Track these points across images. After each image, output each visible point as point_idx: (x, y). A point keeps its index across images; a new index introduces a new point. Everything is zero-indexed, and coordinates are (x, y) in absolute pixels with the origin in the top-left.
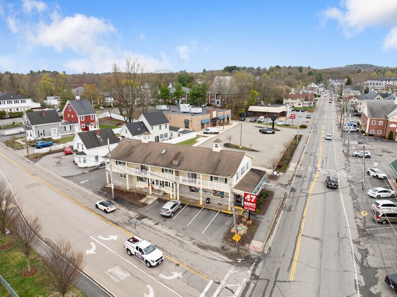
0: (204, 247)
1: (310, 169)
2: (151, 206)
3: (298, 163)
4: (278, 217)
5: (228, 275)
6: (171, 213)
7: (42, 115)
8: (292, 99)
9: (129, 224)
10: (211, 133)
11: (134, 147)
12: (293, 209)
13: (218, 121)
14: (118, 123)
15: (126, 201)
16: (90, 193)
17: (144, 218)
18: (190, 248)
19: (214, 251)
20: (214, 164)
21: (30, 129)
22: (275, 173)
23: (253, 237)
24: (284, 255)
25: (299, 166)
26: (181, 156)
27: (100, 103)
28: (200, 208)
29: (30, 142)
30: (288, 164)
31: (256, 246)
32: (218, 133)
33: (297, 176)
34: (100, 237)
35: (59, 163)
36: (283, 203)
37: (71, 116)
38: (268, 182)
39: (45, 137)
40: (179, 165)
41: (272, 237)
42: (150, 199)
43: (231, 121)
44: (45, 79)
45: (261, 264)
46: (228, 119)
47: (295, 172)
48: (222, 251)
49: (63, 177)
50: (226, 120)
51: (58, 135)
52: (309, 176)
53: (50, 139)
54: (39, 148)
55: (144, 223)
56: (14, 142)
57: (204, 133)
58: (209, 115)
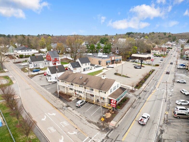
0: (90, 122)
1: (152, 88)
2: (73, 101)
3: (147, 85)
4: (128, 110)
5: (96, 135)
6: (80, 105)
7: (36, 58)
8: (156, 50)
9: (62, 109)
10: (110, 67)
11: (69, 75)
12: (136, 107)
13: (115, 61)
14: (69, 61)
15: (64, 98)
16: (50, 94)
17: (68, 107)
18: (84, 122)
19: (94, 124)
20: (101, 84)
21: (31, 63)
22: (134, 89)
23: (113, 119)
24: (124, 129)
25: (147, 86)
26: (88, 80)
27: (64, 51)
28: (93, 104)
29: (31, 69)
30: (142, 85)
31: (113, 123)
32: (113, 67)
33: (144, 91)
34: (49, 114)
35: (41, 79)
36: (132, 104)
37: (49, 58)
38: (129, 93)
39: (37, 67)
40: (86, 84)
41: (121, 120)
42: (73, 98)
43: (122, 61)
44: (42, 40)
45: (112, 132)
46: (120, 60)
47: (144, 89)
48: (97, 124)
49: (41, 86)
50: (119, 61)
51: (43, 66)
52: (150, 91)
53: (39, 68)
54: (34, 72)
55: (68, 109)
56: (24, 69)
57: (107, 67)
58: (110, 59)
